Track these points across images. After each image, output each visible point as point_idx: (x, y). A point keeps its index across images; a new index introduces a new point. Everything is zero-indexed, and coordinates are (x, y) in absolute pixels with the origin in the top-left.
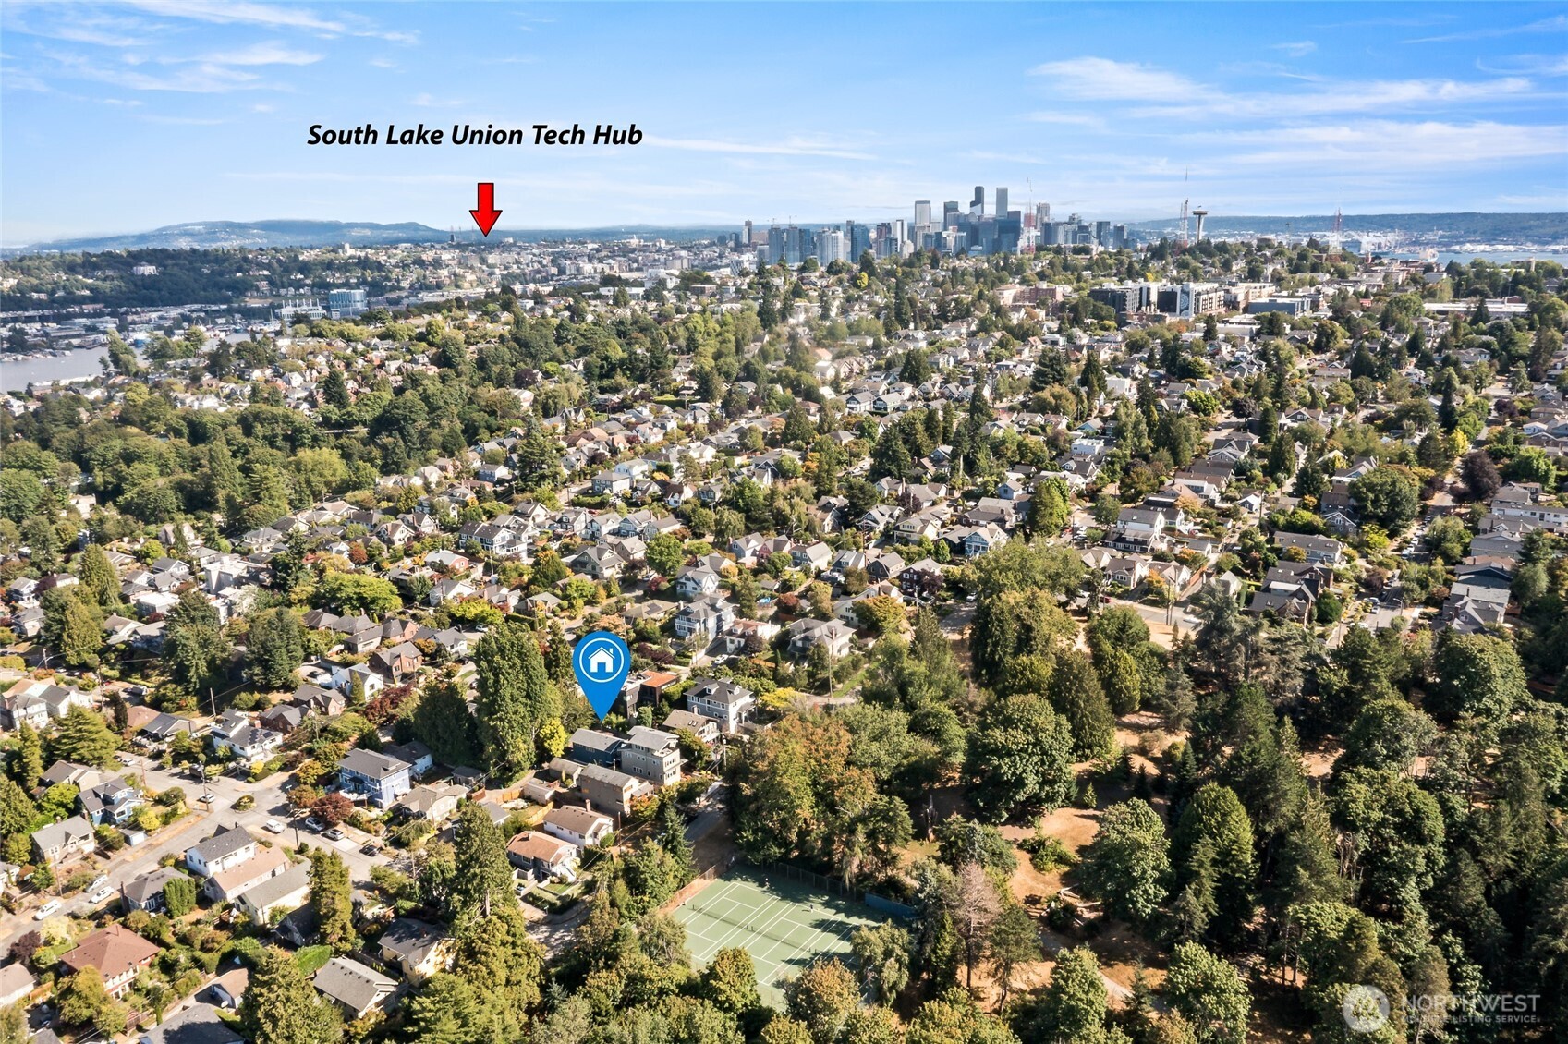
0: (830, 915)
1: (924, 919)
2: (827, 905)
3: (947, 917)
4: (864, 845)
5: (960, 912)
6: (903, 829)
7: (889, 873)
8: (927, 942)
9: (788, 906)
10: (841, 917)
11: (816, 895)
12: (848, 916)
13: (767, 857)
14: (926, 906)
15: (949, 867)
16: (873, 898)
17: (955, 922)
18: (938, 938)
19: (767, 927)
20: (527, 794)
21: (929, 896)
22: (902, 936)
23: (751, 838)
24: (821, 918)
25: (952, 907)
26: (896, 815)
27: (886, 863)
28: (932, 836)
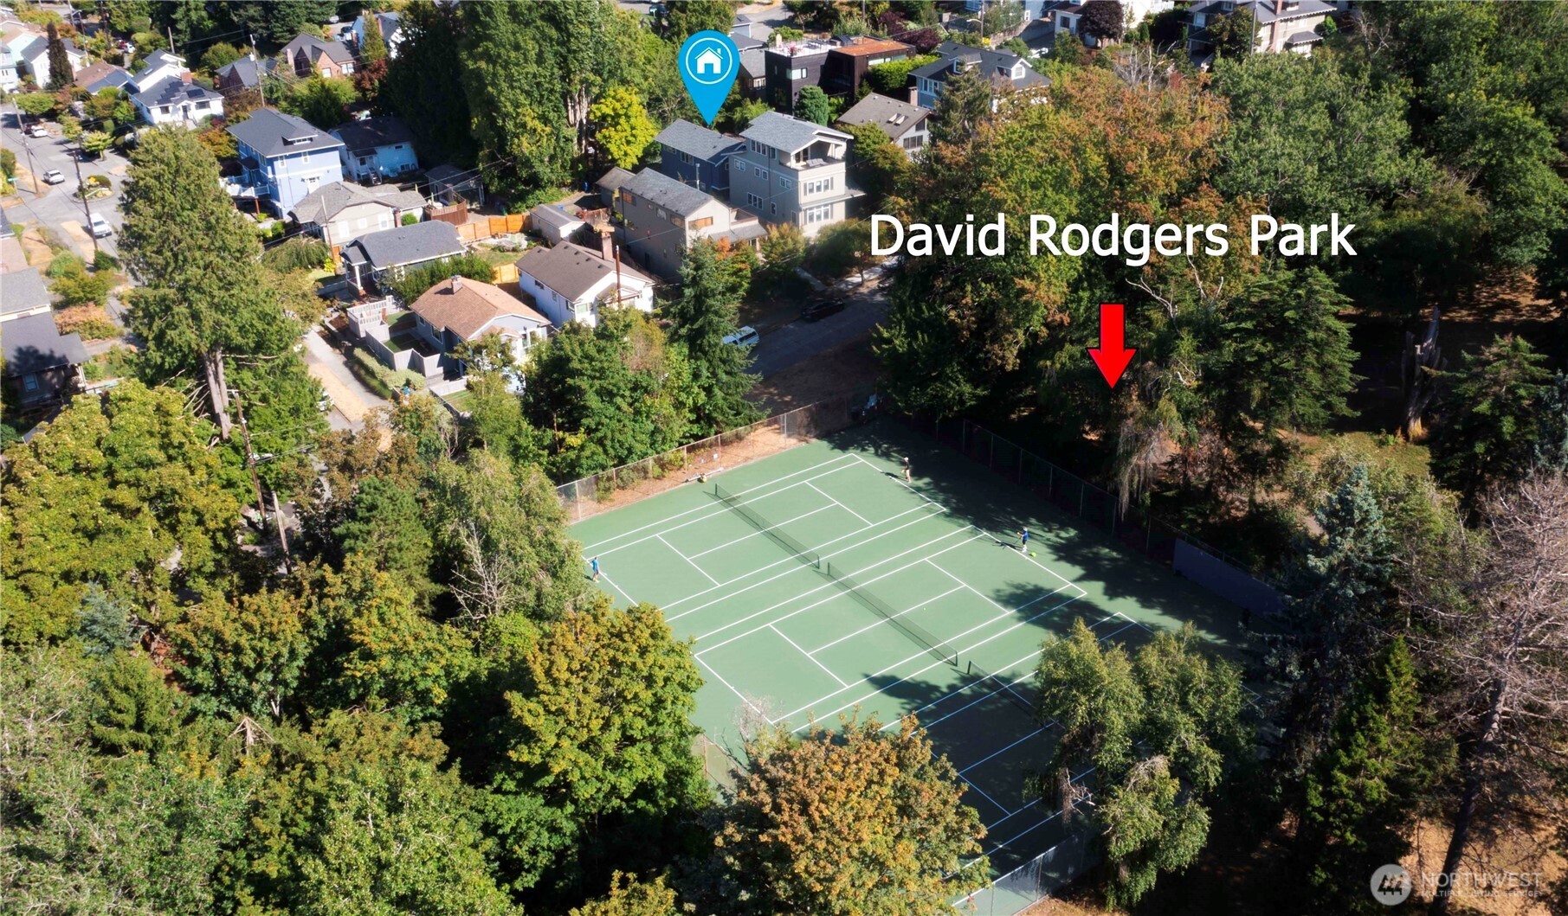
0: (1064, 580)
1: (1312, 648)
2: (1065, 552)
3: (1403, 659)
4: (1187, 398)
5: (1461, 652)
6: (1324, 369)
7: (1261, 496)
8: (1315, 727)
9: (961, 537)
10: (1092, 592)
11: (1047, 521)
12: (1112, 592)
13: (940, 401)
14: (1331, 604)
15: (1450, 496)
16: (1193, 556)
17: (1430, 684)
18: (1346, 730)
19: (867, 576)
20: (536, 225)
21: (1346, 570)
22: (1218, 688)
23: (900, 344)
24: (1031, 580)
25: (1429, 627)
26: (1306, 319)
27: (1255, 466)
28: (1416, 428)
